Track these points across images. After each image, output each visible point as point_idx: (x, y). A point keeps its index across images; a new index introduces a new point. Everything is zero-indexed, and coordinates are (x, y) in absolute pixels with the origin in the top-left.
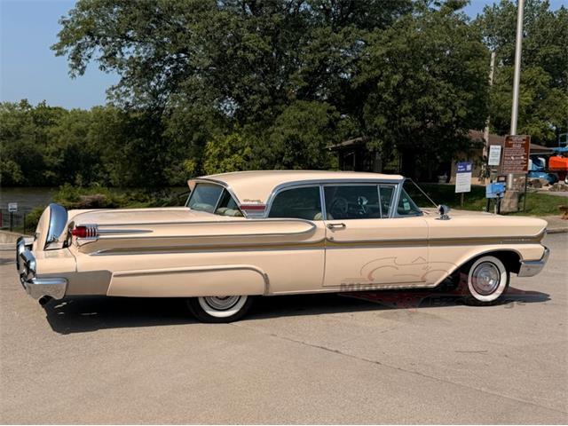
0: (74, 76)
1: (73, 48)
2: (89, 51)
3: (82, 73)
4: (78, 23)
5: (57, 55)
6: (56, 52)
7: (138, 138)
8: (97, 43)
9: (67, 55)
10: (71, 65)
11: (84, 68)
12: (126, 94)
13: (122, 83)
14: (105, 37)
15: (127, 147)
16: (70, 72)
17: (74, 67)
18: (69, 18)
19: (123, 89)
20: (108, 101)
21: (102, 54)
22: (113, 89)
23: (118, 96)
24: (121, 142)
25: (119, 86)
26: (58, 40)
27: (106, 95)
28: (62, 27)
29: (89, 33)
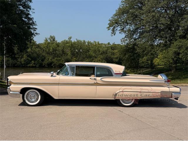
0: (112, 36)
1: (112, 27)
2: (117, 28)
3: (114, 35)
4: (113, 20)
5: (108, 30)
6: (108, 29)
7: (130, 53)
8: (119, 26)
9: (111, 30)
10: (111, 33)
11: (115, 33)
12: (126, 40)
13: (125, 37)
14: (121, 23)
15: (127, 56)
16: (111, 35)
17: (112, 33)
18: (111, 19)
19: (126, 39)
20: (121, 42)
21: (120, 29)
22: (123, 39)
23: (124, 41)
24: (125, 54)
25: (124, 38)
26: (108, 26)
27: (121, 41)
28: (110, 22)
29: (116, 23)
